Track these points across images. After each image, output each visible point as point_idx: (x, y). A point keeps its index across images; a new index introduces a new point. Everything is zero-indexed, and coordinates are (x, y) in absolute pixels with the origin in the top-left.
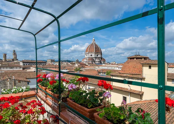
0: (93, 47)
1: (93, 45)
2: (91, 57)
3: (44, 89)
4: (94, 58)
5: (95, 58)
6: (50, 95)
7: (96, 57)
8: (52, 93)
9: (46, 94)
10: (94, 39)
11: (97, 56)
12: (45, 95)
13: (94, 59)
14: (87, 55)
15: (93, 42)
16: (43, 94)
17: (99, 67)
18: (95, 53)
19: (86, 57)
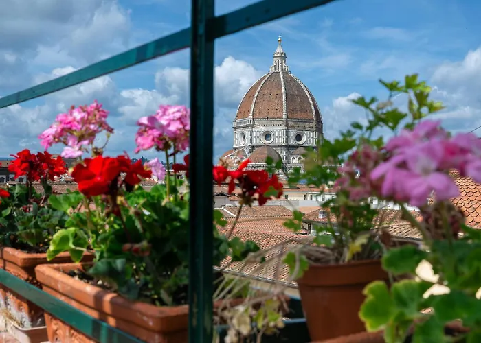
0: (275, 92)
1: (279, 80)
2: (267, 142)
3: (12, 270)
4: (281, 147)
5: (286, 147)
6: (82, 317)
7: (293, 142)
8: (98, 299)
9: (36, 312)
10: (279, 50)
11: (299, 138)
12: (24, 316)
13: (283, 154)
14: (247, 134)
15: (276, 67)
16: (14, 311)
17: (309, 198)
18: (287, 125)
19: (239, 142)
